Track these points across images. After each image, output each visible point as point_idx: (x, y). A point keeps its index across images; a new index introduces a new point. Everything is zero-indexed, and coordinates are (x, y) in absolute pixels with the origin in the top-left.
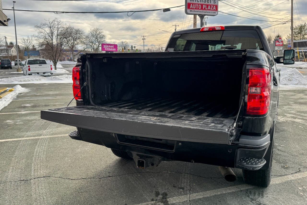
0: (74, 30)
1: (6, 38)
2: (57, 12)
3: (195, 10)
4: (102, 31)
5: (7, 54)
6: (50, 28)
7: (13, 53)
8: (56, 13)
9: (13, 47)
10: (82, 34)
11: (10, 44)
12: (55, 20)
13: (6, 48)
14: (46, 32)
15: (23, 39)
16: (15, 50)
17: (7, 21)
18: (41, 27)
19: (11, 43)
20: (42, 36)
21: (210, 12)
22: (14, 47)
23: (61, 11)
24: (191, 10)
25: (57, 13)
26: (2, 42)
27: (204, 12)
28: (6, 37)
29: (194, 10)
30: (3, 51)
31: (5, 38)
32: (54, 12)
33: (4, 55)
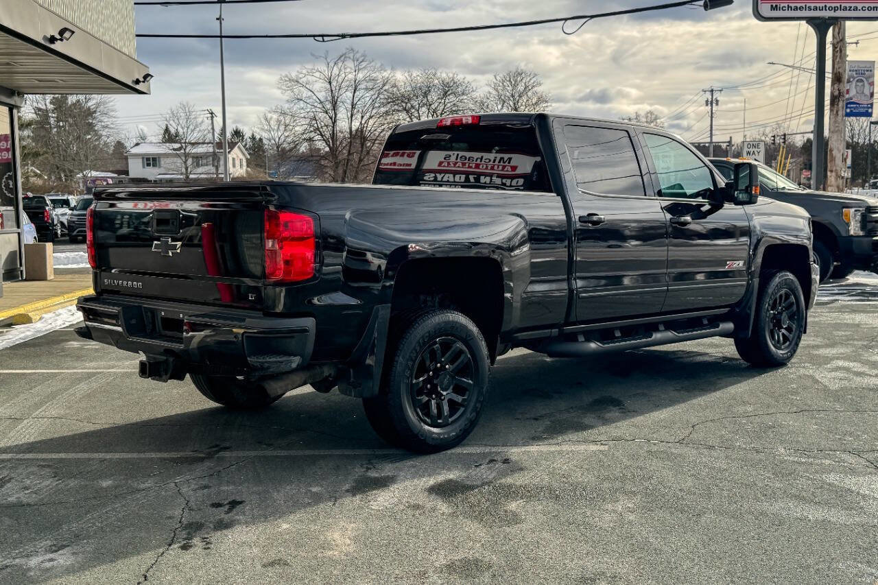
0: (436, 81)
1: (212, 117)
2: (323, 36)
3: (790, 5)
4: (534, 79)
5: (213, 170)
6: (330, 83)
7: (234, 166)
8: (320, 39)
9: (236, 148)
10: (463, 94)
11: (233, 136)
12: (347, 55)
13: (211, 150)
14: (315, 97)
15: (266, 119)
16: (241, 156)
17: (144, 82)
18: (301, 81)
19: (237, 130)
20: (302, 111)
21: (856, 9)
22: (239, 147)
23: (336, 34)
24: (776, 6)
25: (324, 41)
26: (198, 129)
27: (830, 9)
28: (212, 113)
29: (786, 5)
30: (205, 161)
31: (209, 115)
32: (314, 36)
33: (203, 176)
